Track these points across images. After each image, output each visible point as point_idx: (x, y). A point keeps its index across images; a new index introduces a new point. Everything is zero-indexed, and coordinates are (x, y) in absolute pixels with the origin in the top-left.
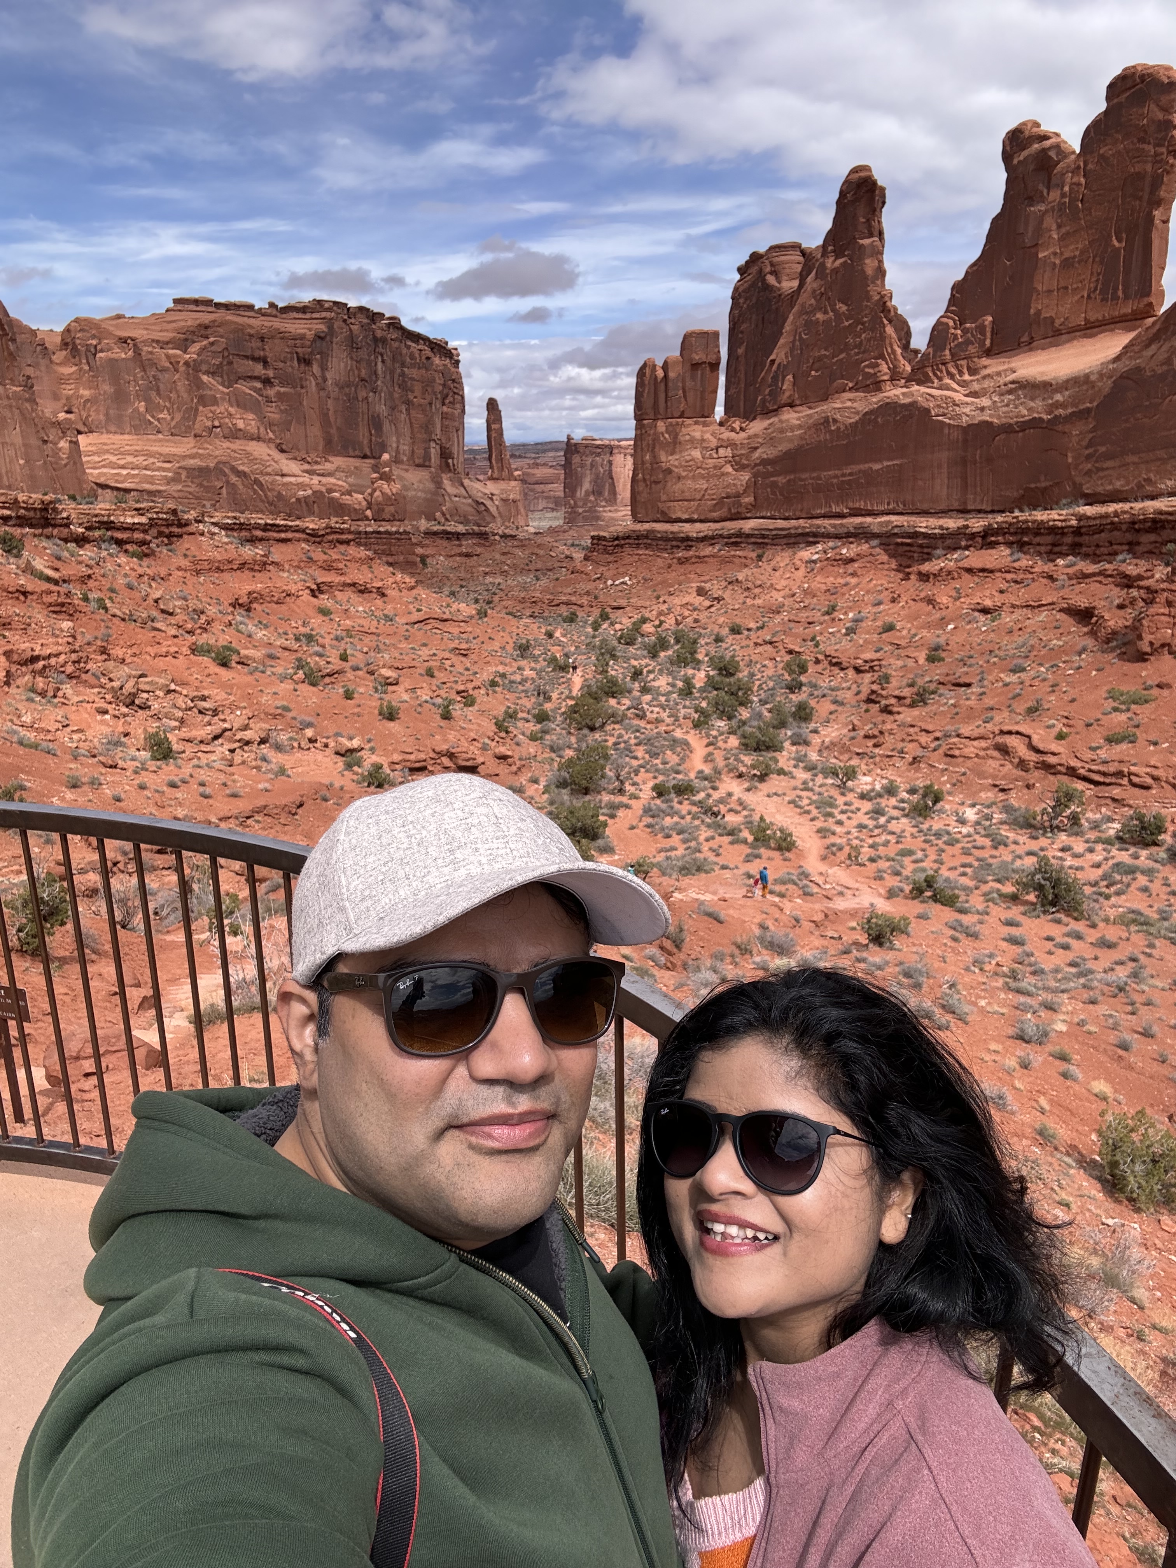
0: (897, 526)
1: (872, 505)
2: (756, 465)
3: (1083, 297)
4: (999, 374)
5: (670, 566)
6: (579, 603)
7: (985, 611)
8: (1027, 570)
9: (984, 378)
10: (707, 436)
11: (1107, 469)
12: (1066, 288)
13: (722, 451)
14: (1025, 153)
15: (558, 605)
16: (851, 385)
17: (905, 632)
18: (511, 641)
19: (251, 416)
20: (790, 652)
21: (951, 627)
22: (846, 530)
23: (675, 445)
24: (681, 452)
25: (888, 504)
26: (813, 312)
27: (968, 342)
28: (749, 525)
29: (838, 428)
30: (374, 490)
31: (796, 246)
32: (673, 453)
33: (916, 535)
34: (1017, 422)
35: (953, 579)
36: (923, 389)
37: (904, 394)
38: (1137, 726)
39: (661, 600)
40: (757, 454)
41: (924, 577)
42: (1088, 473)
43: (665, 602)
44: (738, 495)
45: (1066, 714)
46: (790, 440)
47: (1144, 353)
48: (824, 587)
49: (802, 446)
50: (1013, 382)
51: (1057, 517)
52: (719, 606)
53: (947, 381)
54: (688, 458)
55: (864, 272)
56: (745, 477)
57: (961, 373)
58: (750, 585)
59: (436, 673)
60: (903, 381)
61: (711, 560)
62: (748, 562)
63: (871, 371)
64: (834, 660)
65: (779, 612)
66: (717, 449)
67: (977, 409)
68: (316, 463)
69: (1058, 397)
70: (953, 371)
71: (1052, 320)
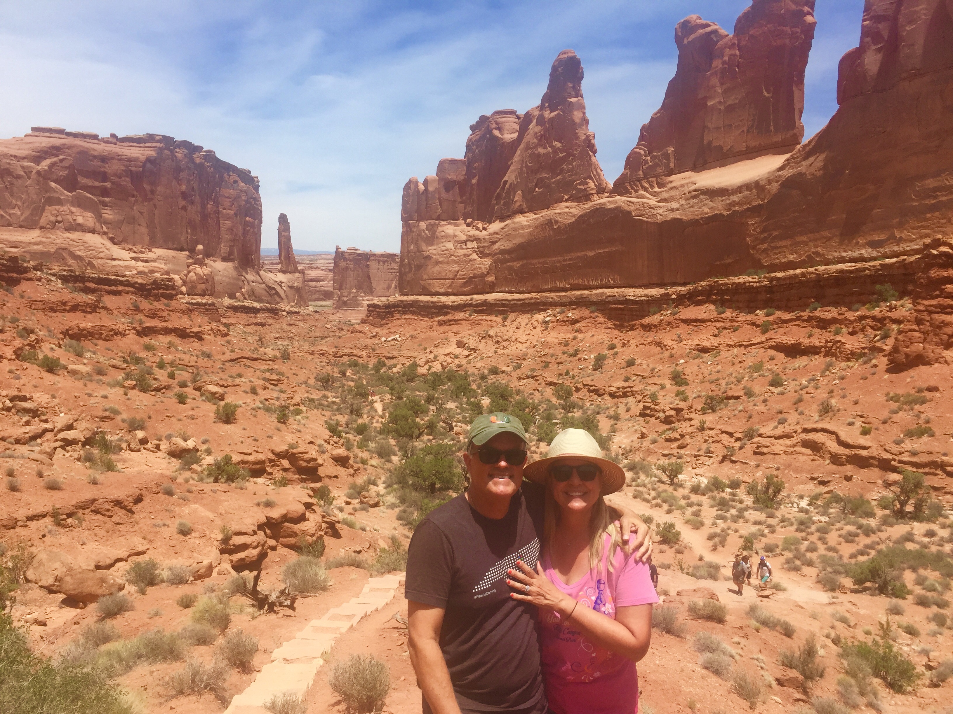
0: (610, 296)
1: (589, 281)
2: (496, 254)
3: (743, 131)
4: (682, 186)
5: (431, 327)
6: (359, 354)
7: (705, 350)
8: (732, 320)
9: (671, 189)
10: (458, 233)
11: (781, 247)
12: (730, 126)
13: (470, 245)
14: (692, 37)
15: (341, 357)
16: (566, 197)
17: (645, 366)
18: (312, 377)
19: (89, 214)
20: (550, 384)
21: (682, 361)
22: (569, 300)
23: (432, 239)
24: (438, 244)
25: (601, 281)
26: (536, 147)
27: (656, 165)
28: (491, 297)
29: (559, 227)
30: (189, 272)
31: (513, 113)
32: (432, 245)
33: (626, 302)
34: (702, 218)
35: (672, 327)
36: (623, 198)
37: (609, 202)
38: (928, 422)
39: (428, 351)
40: (496, 246)
41: (647, 328)
42: (765, 251)
43: (431, 352)
44: (483, 276)
45: (859, 413)
46: (522, 235)
47: (804, 163)
48: (556, 341)
49: (532, 240)
50: (695, 190)
51: (751, 280)
52: (475, 355)
53: (642, 192)
54: (444, 248)
55: (573, 120)
56: (487, 262)
57: (652, 187)
58: (499, 339)
59: (259, 391)
60: (607, 195)
61: (464, 323)
62: (494, 324)
63: (581, 187)
64: (592, 388)
65: (525, 359)
66: (465, 242)
67: (668, 210)
68: (142, 252)
69: (735, 198)
70: (647, 185)
71: (720, 148)
